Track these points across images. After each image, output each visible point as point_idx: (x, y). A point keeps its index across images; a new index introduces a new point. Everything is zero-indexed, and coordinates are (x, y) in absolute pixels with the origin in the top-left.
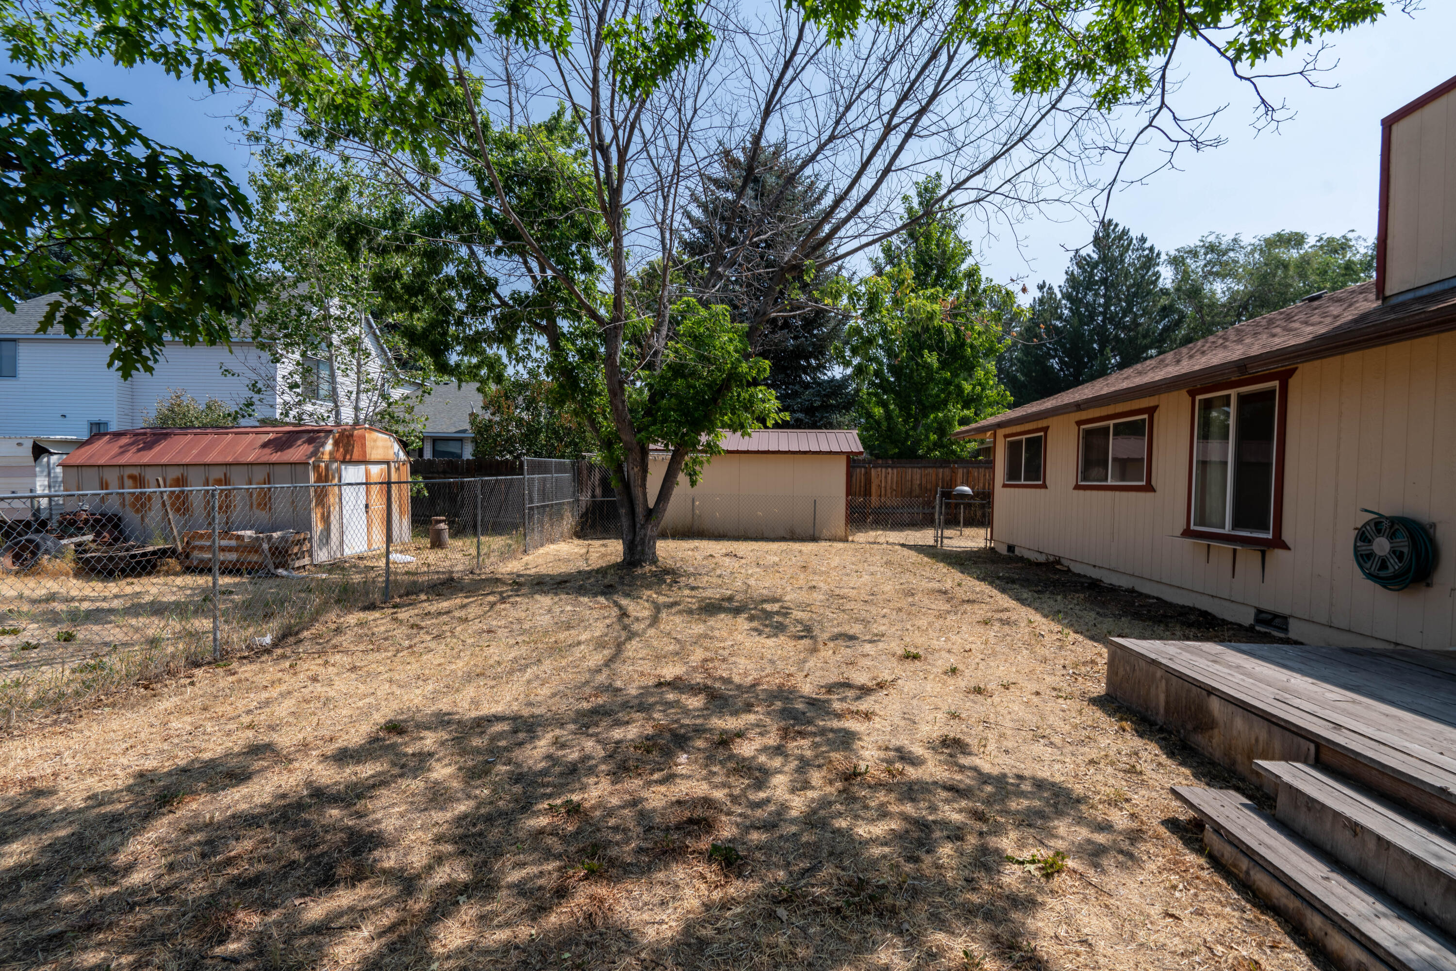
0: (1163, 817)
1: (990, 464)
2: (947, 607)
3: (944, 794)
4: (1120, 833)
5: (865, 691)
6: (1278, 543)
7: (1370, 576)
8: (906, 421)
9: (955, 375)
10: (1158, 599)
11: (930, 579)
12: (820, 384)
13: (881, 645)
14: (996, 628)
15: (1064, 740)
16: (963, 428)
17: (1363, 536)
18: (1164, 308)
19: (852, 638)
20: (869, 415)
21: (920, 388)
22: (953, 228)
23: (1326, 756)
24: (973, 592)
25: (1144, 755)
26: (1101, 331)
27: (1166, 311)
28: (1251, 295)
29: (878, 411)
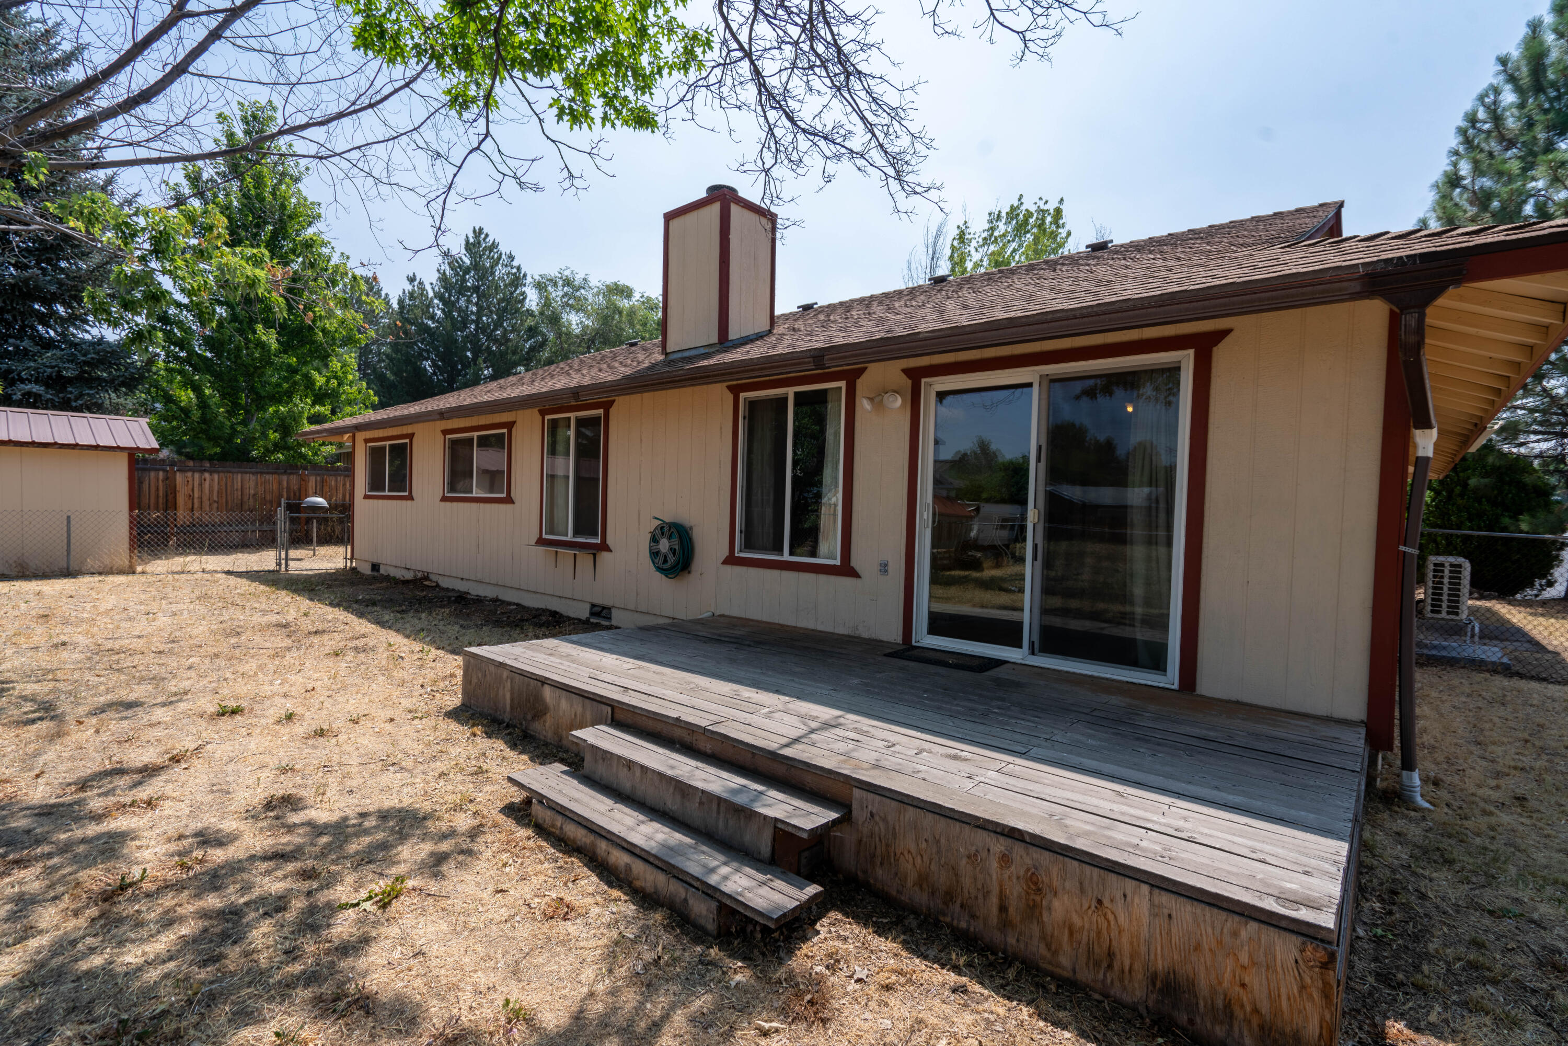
0: (500, 805)
1: (349, 472)
2: (288, 642)
3: (264, 866)
4: (463, 834)
5: (149, 772)
6: (604, 547)
7: (659, 569)
8: (231, 413)
9: (303, 362)
10: (517, 605)
11: (265, 612)
12: (76, 345)
13: (182, 706)
14: (348, 658)
15: (415, 761)
16: (314, 427)
17: (654, 540)
18: (530, 329)
19: (130, 705)
20: (169, 399)
21: (253, 372)
22: (297, 180)
23: (619, 716)
24: (325, 620)
25: (490, 753)
26: (473, 340)
27: (532, 331)
28: (597, 332)
29: (186, 396)
